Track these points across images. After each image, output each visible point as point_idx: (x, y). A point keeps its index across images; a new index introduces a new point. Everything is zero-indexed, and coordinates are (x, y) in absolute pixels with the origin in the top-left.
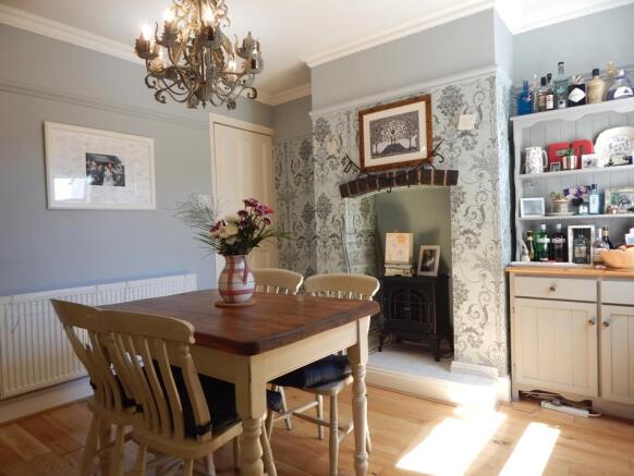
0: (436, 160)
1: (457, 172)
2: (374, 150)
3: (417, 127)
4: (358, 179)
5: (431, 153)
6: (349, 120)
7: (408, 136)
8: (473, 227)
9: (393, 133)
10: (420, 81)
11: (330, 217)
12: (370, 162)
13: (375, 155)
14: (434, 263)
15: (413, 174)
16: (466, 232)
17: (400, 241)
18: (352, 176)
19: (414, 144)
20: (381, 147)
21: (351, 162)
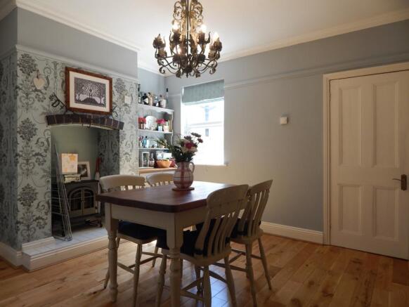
0: (114, 114)
1: (123, 123)
2: (77, 98)
3: (104, 93)
4: (64, 114)
5: (111, 110)
6: (56, 68)
7: (100, 96)
8: (129, 152)
9: (91, 91)
10: (106, 68)
11: (34, 139)
12: (73, 104)
13: (78, 101)
14: (87, 172)
15: (103, 119)
16: (126, 154)
17: (71, 159)
18: (58, 110)
19: (102, 102)
20: (83, 97)
21: (59, 100)
